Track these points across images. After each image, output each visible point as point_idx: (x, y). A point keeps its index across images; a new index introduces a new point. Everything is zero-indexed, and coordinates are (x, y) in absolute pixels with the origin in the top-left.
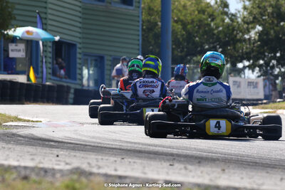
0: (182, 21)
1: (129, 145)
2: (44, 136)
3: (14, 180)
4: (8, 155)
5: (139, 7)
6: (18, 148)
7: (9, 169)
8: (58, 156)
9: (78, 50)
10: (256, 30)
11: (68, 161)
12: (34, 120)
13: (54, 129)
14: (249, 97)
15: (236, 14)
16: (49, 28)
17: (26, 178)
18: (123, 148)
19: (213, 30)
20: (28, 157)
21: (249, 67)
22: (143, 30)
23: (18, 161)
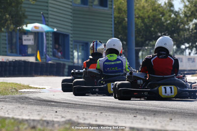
0: (141, 17)
1: (106, 103)
2: (47, 99)
3: (26, 129)
4: (22, 112)
5: (112, 8)
6: (29, 107)
7: (22, 121)
8: (56, 112)
9: (70, 39)
10: (193, 22)
11: (63, 115)
12: (41, 87)
13: (54, 93)
14: (189, 68)
15: (179, 11)
16: (50, 23)
17: (34, 127)
18: (101, 105)
19: (163, 23)
20: (36, 113)
21: (189, 48)
22: (115, 24)
23: (29, 116)
